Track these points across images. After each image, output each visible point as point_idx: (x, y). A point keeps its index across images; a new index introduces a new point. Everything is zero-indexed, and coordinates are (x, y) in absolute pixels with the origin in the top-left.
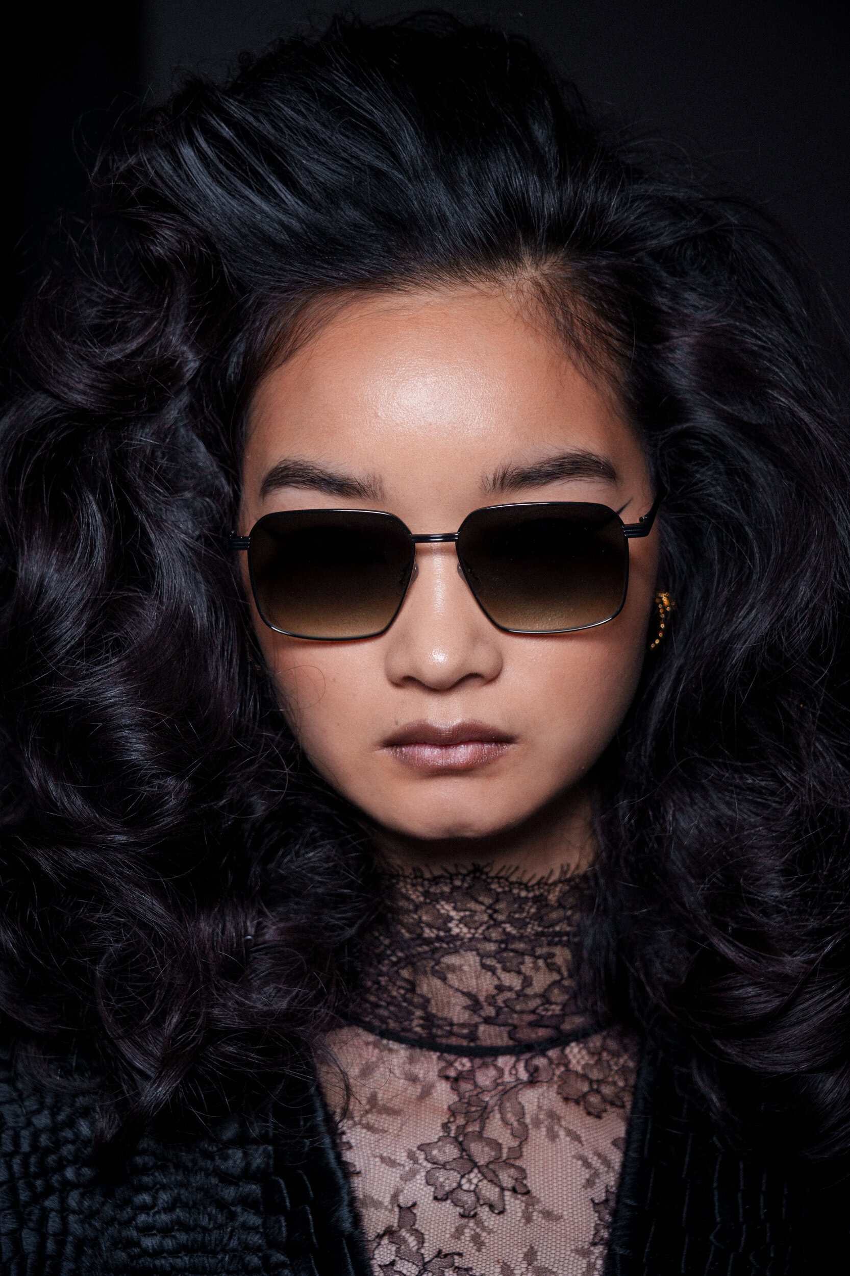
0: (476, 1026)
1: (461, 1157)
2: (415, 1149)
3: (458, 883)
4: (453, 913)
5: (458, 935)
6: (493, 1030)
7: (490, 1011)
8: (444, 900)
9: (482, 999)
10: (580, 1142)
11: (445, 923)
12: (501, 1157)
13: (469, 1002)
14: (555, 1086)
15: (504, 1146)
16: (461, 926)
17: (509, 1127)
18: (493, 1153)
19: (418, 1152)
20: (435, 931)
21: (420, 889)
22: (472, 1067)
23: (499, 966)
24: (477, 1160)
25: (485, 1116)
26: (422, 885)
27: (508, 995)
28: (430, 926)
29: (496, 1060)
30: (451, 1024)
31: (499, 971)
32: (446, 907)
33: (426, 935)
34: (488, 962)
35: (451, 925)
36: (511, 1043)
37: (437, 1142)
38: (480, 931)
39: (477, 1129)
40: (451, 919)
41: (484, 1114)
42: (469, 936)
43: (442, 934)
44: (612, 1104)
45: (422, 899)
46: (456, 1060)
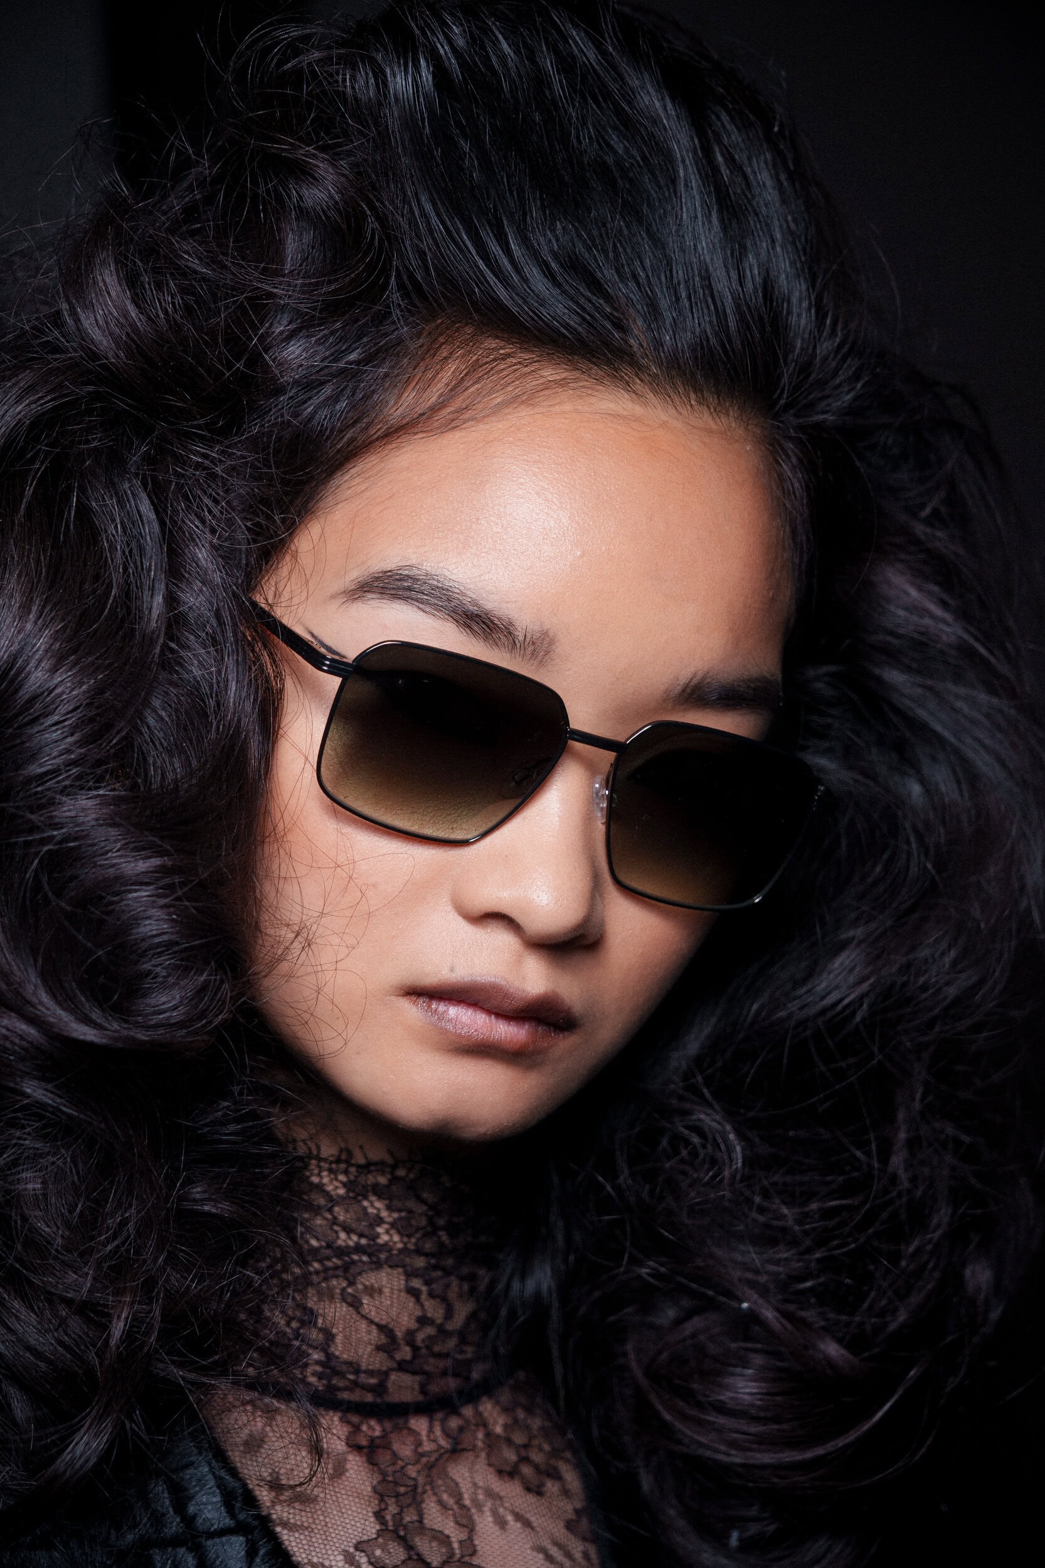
0: (386, 1374)
1: (410, 1558)
2: (352, 1550)
3: (401, 1173)
4: (384, 1214)
5: (386, 1244)
6: (407, 1379)
7: (406, 1353)
8: (375, 1194)
9: (399, 1334)
10: (533, 1528)
11: (372, 1226)
12: (453, 1555)
13: (384, 1339)
14: (483, 1455)
15: (453, 1540)
16: (392, 1232)
17: (450, 1512)
18: (444, 1550)
19: (358, 1553)
20: (355, 1238)
21: (342, 1177)
22: (384, 1430)
23: (424, 1289)
24: (429, 1561)
25: (419, 1498)
26: (346, 1172)
27: (430, 1331)
28: (348, 1230)
29: (407, 1422)
30: (357, 1372)
31: (424, 1297)
32: (378, 1204)
33: (340, 1242)
34: (416, 1283)
35: (380, 1230)
36: (420, 1398)
37: (376, 1539)
38: (413, 1240)
39: (415, 1518)
40: (379, 1221)
41: (414, 1498)
42: (400, 1246)
43: (363, 1241)
44: (549, 1475)
45: (342, 1191)
46: (362, 1423)
